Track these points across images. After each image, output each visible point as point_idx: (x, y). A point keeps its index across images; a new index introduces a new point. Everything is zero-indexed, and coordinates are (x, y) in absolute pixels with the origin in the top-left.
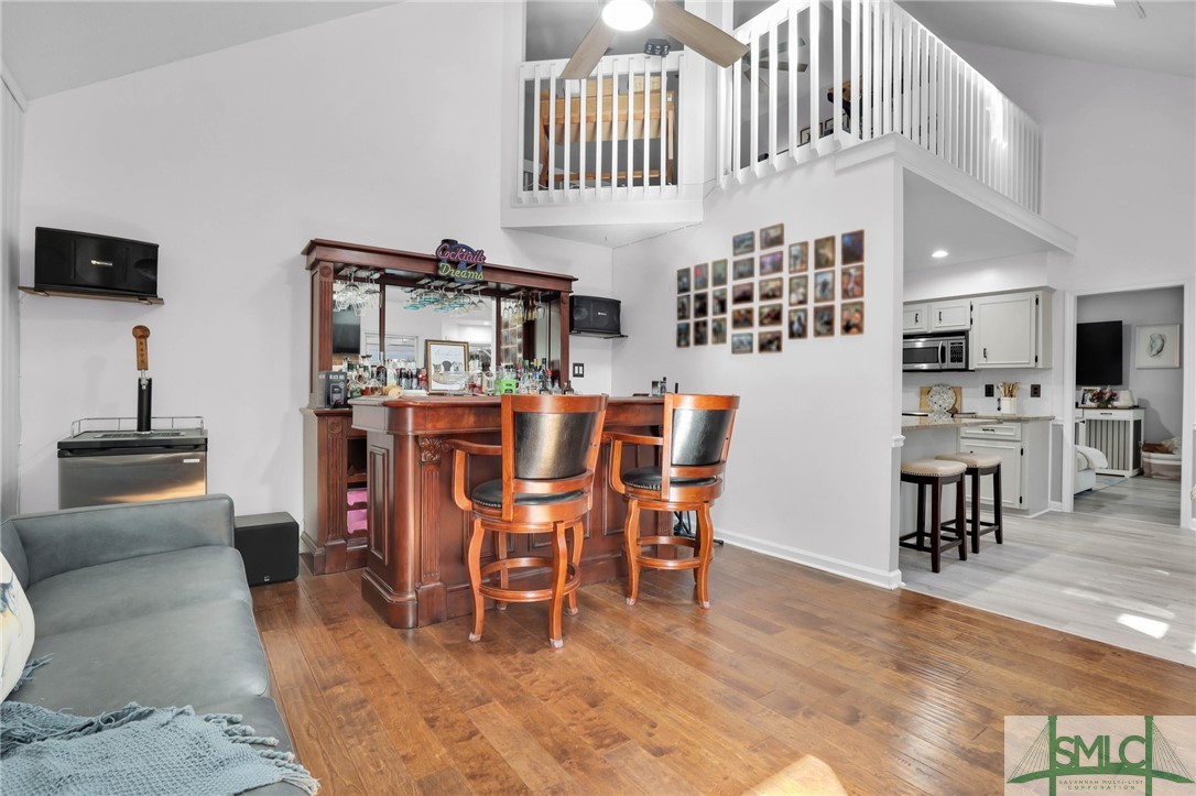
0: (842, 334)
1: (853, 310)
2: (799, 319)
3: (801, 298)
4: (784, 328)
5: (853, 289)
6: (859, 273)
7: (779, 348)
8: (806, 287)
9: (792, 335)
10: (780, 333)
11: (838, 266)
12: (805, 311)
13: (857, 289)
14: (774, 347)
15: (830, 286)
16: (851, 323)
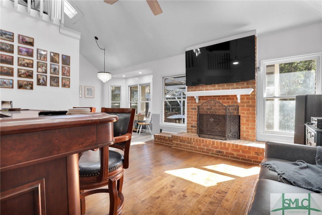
0: (62, 87)
1: (67, 80)
2: (43, 79)
3: (44, 71)
4: (34, 80)
5: (66, 73)
6: (68, 69)
7: (32, 88)
8: (46, 67)
9: (39, 84)
10: (33, 82)
11: (60, 64)
12: (46, 76)
13: (68, 74)
14: (29, 87)
15: (57, 70)
16: (66, 84)
